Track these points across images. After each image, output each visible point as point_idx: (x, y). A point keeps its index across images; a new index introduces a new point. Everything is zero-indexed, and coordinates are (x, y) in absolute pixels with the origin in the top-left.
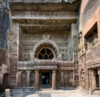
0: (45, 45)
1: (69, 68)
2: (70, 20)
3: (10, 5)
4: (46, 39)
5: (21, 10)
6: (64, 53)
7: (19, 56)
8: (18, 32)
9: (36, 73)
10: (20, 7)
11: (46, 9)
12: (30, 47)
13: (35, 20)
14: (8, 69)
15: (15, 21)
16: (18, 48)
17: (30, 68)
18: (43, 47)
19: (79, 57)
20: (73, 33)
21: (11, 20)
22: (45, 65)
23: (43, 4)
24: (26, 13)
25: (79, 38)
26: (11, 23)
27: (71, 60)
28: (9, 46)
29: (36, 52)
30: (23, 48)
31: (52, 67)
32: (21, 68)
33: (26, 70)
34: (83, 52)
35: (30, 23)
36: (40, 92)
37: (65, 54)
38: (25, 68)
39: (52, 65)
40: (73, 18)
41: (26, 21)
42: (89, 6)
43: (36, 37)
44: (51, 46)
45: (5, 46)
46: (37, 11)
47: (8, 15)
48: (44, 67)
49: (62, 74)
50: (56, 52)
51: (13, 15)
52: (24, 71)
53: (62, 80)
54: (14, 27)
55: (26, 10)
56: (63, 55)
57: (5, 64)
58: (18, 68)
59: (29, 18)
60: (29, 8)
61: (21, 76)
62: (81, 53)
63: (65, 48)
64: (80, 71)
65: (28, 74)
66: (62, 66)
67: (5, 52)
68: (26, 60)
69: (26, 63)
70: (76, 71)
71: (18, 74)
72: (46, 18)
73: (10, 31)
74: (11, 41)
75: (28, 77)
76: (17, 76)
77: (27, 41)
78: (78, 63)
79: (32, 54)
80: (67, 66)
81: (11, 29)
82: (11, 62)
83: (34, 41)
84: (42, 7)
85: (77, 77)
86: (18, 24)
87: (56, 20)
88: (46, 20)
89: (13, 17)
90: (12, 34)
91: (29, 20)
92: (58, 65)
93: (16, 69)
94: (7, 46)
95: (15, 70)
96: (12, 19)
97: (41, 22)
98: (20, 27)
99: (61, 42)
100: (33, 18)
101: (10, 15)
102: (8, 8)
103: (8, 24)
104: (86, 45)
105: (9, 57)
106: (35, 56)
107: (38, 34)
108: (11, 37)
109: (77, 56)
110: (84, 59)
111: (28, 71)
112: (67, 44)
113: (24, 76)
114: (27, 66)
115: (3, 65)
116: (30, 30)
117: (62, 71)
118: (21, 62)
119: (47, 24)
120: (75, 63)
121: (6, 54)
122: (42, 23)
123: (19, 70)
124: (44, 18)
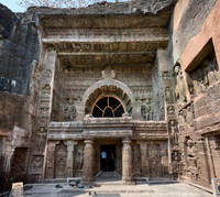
0: (107, 90)
1: (159, 135)
2: (153, 43)
3: (41, 20)
4: (107, 80)
5: (61, 28)
6: (144, 104)
7: (53, 111)
8: (53, 65)
9: (87, 146)
10: (60, 23)
11: (107, 24)
12: (76, 95)
13: (88, 44)
14: (26, 138)
15: (49, 46)
16: (51, 96)
17: (74, 136)
18: (103, 95)
19: (177, 111)
20: (162, 65)
21: (41, 45)
22: (106, 128)
23: (103, 16)
24: (71, 32)
25: (175, 74)
26: (41, 49)
27: (162, 118)
28: (32, 91)
29: (89, 103)
30: (61, 95)
31: (121, 133)
32: (56, 136)
33: (66, 140)
34: (185, 101)
35: (78, 50)
36: (94, 189)
37: (147, 106)
38: (63, 136)
39: (122, 128)
40: (161, 39)
41: (69, 46)
42: (191, 14)
43: (88, 75)
44: (118, 92)
45: (25, 91)
46: (91, 28)
47: (36, 35)
48: (104, 133)
49: (144, 148)
50: (128, 103)
51: (46, 36)
52: (62, 141)
53: (145, 161)
54: (46, 57)
55: (71, 28)
56: (143, 109)
57: (20, 126)
58: (49, 136)
59: (76, 40)
60: (75, 24)
61: (55, 152)
62: (181, 103)
63: (146, 95)
64: (182, 140)
65: (70, 149)
66: (143, 131)
67: (23, 102)
69: (66, 124)
70: (173, 141)
71: (48, 148)
72: (108, 40)
73: (37, 64)
74: (39, 82)
75: (70, 155)
76: (45, 154)
77: (71, 83)
78: (176, 123)
79: (80, 107)
80: (155, 129)
81: (41, 60)
82: (35, 124)
83: (85, 83)
84: (99, 22)
85: (176, 155)
86: (54, 52)
87: (128, 44)
89: (45, 40)
90: (41, 70)
91: (76, 44)
92: (134, 128)
93: (45, 137)
94: (28, 90)
95: (42, 139)
96: (44, 43)
97: (98, 47)
98: (59, 56)
99: (138, 84)
100: (84, 39)
101: (40, 36)
102: (37, 24)
103: (35, 52)
104: (191, 86)
105: (31, 112)
106: (87, 112)
107: (92, 69)
108: (39, 75)
109: (173, 109)
110: (189, 114)
111: (69, 143)
112: (150, 88)
113: (60, 152)
114: (68, 132)
115: (16, 128)
116: (77, 63)
117: (144, 140)
118: (56, 124)
119: (110, 51)
120: (169, 123)
121: (25, 107)
122: (100, 50)
124: (103, 39)
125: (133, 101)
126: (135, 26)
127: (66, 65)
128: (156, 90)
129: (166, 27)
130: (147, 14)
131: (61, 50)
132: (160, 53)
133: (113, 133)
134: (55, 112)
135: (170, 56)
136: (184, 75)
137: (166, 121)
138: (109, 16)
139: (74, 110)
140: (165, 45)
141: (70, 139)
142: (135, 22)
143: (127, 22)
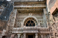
3: (14, 3)
4: (30, 16)
8: (16, 12)
11: (30, 3)
12: (21, 20)
14: (6, 33)
17: (20, 32)
18: (29, 20)
19: (51, 25)
20: (45, 12)
21: (13, 8)
22: (30, 30)
24: (21, 5)
25: (49, 15)
27: (47, 27)
28: (10, 19)
29: (25, 22)
30: (17, 20)
31: (35, 32)
32: (15, 32)
34: (53, 22)
35: (23, 9)
37: (42, 23)
38: (17, 32)
39: (35, 30)
43: (25, 15)
44: (33, 19)
45: (8, 19)
46: (26, 4)
54: (14, 10)
56: (41, 24)
57: (5, 29)
58: (13, 32)
60: (22, 3)
64: (54, 34)
66: (41, 31)
67: (7, 22)
68: (18, 27)
69: (18, 28)
72: (30, 7)
74: (12, 17)
77: (20, 17)
79: (22, 23)
81: (13, 11)
82: (9, 28)
83: (24, 17)
87: (36, 7)
88: (31, 8)
89: (15, 7)
92: (39, 30)
98: (18, 10)
99: (39, 17)
101: (13, 6)
103: (12, 10)
104: (54, 18)
105: (8, 25)
106: (24, 25)
108: (12, 15)
109: (50, 24)
112: (42, 18)
115: (4, 30)
116: (22, 12)
117: (42, 34)
118: (15, 28)
119: (31, 9)
122: (28, 9)
123: (13, 34)
125: (38, 22)
126: (37, 4)
127: (19, 12)
128: (44, 19)
129: (45, 4)
130: (40, 1)
131: (18, 9)
132: (44, 9)
134: (15, 25)
139: (20, 24)
140: (45, 8)
142: (37, 3)
143: (35, 3)
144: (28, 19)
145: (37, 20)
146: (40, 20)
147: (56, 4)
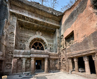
0: (38, 39)
1: (56, 57)
5: (20, 7)
7: (15, 45)
9: (32, 60)
10: (19, 5)
11: (40, 14)
12: (25, 39)
13: (32, 19)
14: (2, 56)
15: (13, 14)
16: (14, 38)
18: (36, 41)
23: (39, 10)
25: (61, 39)
28: (5, 34)
29: (31, 43)
30: (18, 38)
32: (17, 56)
33: (22, 58)
35: (27, 20)
38: (21, 56)
41: (24, 17)
43: (31, 32)
45: (1, 33)
48: (39, 56)
49: (51, 61)
50: (46, 46)
51: (11, 8)
52: (20, 58)
53: (51, 66)
54: (11, 19)
55: (25, 9)
58: (14, 56)
61: (17, 62)
62: (62, 48)
65: (24, 61)
69: (22, 51)
72: (40, 20)
73: (7, 21)
75: (24, 64)
77: (23, 34)
82: (6, 50)
83: (29, 35)
84: (37, 11)
85: (60, 63)
86: (15, 18)
87: (48, 24)
88: (41, 22)
89: (11, 10)
90: (9, 24)
91: (27, 17)
96: (10, 12)
98: (18, 20)
100: (30, 16)
102: (7, 1)
103: (5, 15)
107: (33, 30)
108: (8, 27)
109: (60, 49)
112: (53, 41)
113: (19, 63)
114: (23, 54)
116: (26, 26)
117: (51, 59)
118: (18, 51)
119: (40, 25)
122: (37, 23)
125: (47, 45)
126: (50, 18)
127: (21, 25)
129: (60, 22)
130: (55, 15)
131: (19, 18)
133: (42, 56)
135: (60, 32)
136: (64, 39)
137: (58, 53)
138: (42, 10)
140: (59, 28)
141: (24, 57)
142: (50, 16)
143: (48, 16)
144: (35, 39)
145: (47, 43)
146: (50, 43)
147: (73, 25)
